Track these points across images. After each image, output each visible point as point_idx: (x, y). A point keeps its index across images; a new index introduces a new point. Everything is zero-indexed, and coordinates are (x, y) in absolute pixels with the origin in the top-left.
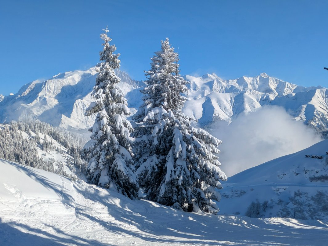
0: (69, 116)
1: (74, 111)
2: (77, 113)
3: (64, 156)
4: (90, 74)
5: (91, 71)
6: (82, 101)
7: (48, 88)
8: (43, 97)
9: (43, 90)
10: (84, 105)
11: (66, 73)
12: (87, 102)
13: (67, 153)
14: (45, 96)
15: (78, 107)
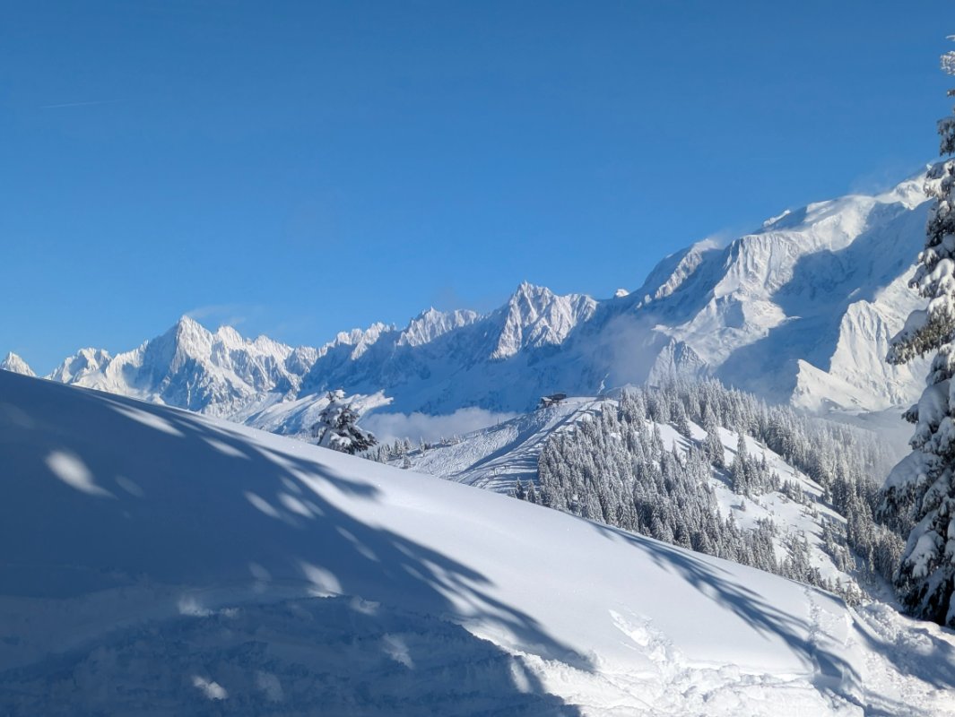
0: (825, 366)
1: (842, 344)
2: (854, 352)
3: (811, 511)
4: (901, 207)
5: (902, 193)
6: (871, 306)
7: (746, 265)
8: (730, 297)
9: (729, 273)
10: (879, 321)
11: (812, 207)
12: (891, 310)
13: (822, 500)
14: (736, 296)
15: (859, 331)
